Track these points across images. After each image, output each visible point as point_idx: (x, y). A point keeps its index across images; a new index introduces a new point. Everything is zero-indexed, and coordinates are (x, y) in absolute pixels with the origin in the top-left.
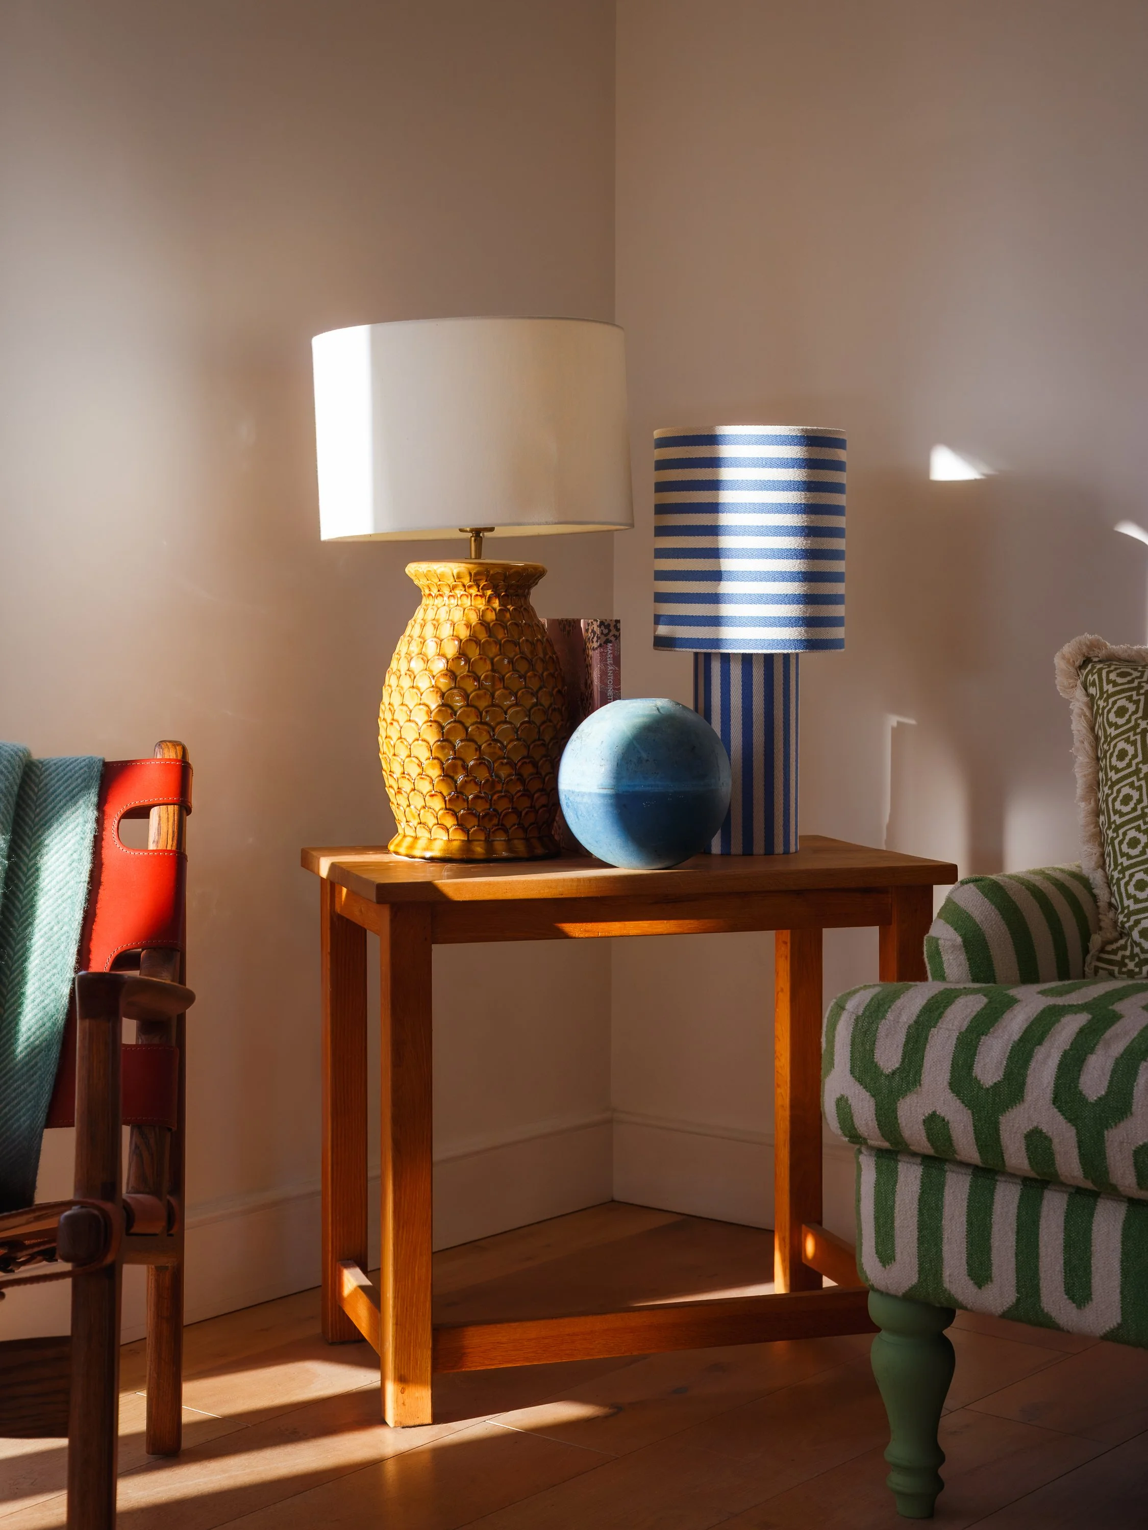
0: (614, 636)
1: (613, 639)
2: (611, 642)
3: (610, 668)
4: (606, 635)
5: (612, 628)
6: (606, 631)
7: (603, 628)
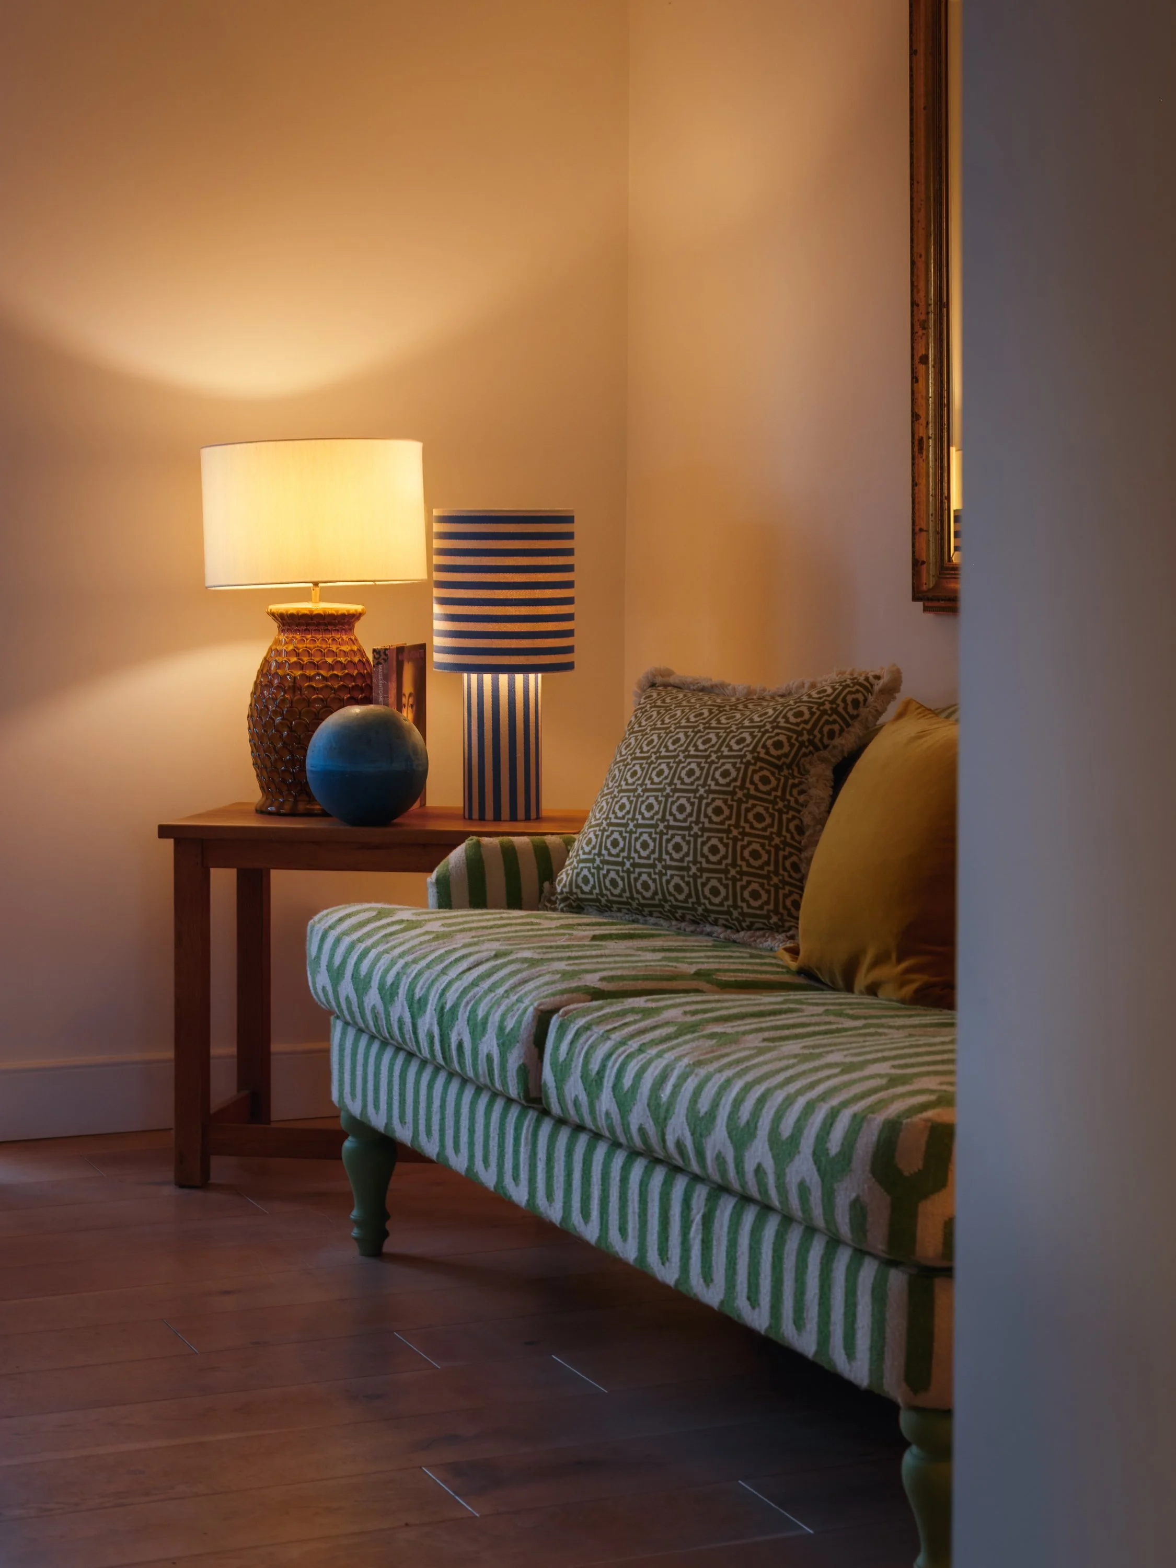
0: (384, 659)
1: (382, 661)
2: (381, 664)
3: (381, 682)
4: (379, 658)
5: (382, 654)
6: (377, 656)
7: (375, 654)
